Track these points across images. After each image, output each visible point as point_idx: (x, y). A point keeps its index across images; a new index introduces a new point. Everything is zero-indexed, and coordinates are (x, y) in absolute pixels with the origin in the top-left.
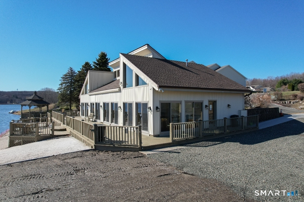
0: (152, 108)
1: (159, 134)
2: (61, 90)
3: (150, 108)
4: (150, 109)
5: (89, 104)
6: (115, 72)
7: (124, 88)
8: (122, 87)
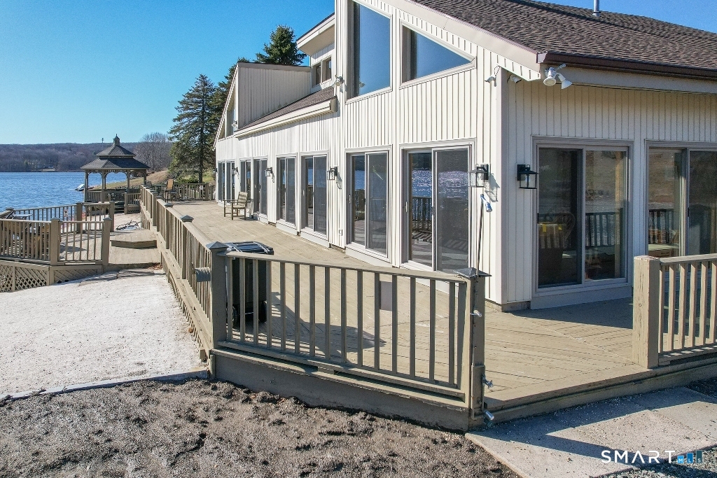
0: (496, 172)
1: (528, 297)
2: (178, 134)
3: (485, 172)
4: (487, 176)
5: (238, 165)
6: (317, 66)
7: (349, 97)
8: (341, 96)
